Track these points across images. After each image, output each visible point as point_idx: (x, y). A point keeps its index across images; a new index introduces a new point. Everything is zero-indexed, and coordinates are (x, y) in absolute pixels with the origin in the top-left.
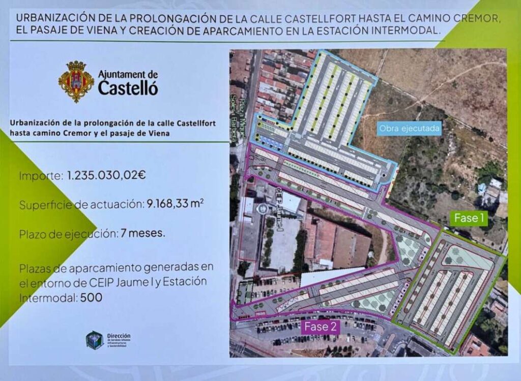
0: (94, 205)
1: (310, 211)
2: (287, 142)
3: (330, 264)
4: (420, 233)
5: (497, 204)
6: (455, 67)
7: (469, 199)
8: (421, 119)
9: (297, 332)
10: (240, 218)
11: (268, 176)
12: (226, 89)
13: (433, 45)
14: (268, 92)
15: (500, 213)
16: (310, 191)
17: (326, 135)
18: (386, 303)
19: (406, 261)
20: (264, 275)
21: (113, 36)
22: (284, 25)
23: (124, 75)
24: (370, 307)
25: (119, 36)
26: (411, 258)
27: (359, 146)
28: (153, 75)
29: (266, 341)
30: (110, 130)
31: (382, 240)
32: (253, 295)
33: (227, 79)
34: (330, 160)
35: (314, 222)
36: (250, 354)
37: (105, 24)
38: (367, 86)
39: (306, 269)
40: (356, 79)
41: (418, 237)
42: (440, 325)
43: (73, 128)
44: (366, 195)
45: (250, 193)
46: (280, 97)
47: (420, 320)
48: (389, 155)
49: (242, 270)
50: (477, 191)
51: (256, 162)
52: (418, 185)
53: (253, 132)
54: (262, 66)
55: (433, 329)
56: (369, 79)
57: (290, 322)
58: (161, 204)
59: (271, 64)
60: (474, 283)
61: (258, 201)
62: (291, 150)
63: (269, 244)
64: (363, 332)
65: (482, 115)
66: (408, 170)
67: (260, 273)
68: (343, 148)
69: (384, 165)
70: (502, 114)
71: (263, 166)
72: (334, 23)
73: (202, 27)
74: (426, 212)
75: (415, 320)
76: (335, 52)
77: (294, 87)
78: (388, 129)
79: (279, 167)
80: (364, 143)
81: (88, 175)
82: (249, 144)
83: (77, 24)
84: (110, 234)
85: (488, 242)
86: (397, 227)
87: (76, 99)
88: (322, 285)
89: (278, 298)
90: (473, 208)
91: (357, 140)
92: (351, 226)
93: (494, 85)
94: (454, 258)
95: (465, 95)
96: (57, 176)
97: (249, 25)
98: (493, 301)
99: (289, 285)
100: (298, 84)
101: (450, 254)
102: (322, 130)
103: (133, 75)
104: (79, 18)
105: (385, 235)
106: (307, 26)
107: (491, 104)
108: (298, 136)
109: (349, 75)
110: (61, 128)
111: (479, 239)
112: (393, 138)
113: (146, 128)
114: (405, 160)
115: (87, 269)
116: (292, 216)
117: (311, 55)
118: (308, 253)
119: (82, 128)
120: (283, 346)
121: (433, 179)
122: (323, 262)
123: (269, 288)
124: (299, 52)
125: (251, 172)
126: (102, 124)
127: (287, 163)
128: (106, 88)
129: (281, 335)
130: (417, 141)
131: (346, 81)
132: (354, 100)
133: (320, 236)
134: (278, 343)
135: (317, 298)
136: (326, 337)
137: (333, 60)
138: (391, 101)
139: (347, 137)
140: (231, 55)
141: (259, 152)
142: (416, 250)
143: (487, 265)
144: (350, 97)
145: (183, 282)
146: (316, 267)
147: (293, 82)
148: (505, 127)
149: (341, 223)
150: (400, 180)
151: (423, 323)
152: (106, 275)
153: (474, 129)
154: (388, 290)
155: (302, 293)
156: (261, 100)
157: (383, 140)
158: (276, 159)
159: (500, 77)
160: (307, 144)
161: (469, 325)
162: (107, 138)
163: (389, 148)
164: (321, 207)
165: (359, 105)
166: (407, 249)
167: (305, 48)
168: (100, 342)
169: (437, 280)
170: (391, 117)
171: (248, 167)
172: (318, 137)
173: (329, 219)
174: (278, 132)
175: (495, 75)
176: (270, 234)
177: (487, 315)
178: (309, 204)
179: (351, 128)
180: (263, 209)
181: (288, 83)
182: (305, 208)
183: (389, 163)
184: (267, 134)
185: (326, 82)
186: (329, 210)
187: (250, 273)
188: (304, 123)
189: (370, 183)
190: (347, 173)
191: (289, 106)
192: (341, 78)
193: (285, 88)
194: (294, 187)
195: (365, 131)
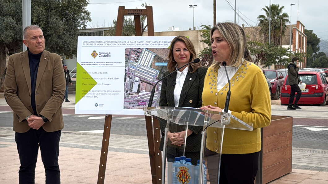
0: (97, 79)
1: (141, 80)
2: (137, 67)
3: (145, 91)
8: (164, 62)
9: (137, 104)
10: (127, 81)
11: (133, 73)
12: (124, 56)
13: (167, 48)
14: (133, 57)
16: (141, 76)
17: (145, 65)
18: (156, 99)
20: (131, 93)
21: (102, 46)
22: (137, 43)
23: (104, 53)
25: (103, 46)
27: (152, 68)
28: (110, 53)
29: (131, 106)
30: (101, 64)
32: (128, 97)
33: (125, 54)
34: (145, 70)
35: (142, 83)
36: (128, 108)
37: (101, 43)
38: (153, 56)
39: (140, 92)
40: (151, 54)
43: (93, 64)
44: (153, 77)
45: (129, 77)
46: (135, 57)
48: (158, 69)
53: (130, 64)
54: (132, 51)
56: (154, 54)
57: (136, 102)
58: (111, 79)
59: (134, 51)
61: (130, 78)
62: (137, 68)
63: (132, 87)
67: (130, 93)
68: (148, 68)
69: (156, 71)
71: (131, 71)
72: (147, 43)
73: (120, 44)
76: (147, 49)
77: (139, 56)
78: (157, 64)
79: (135, 71)
80: (153, 67)
81: (96, 73)
82: (129, 67)
83: (95, 43)
84: (100, 84)
87: (94, 58)
88: (143, 95)
89: (134, 98)
91: (151, 66)
92: (149, 83)
96: (90, 73)
97: (129, 43)
99: (136, 95)
100: (140, 55)
102: (144, 64)
103: (106, 53)
104: (95, 42)
106: (141, 43)
108: (139, 65)
109: (150, 53)
110: (91, 64)
112: (158, 66)
113: (108, 64)
114: (161, 71)
115: (95, 91)
116: (137, 81)
117: (142, 49)
118: (140, 89)
119: (95, 64)
120: (134, 107)
122: (143, 90)
123: (132, 95)
125: (129, 72)
126: (99, 63)
127: (137, 71)
128: (100, 56)
129: (134, 105)
130: (163, 67)
131: (149, 54)
132: (151, 58)
133: (143, 85)
134: (133, 106)
135: (142, 98)
136: (143, 105)
137: (146, 50)
138: (158, 58)
139: (149, 66)
140: (126, 49)
141: (131, 68)
145: (114, 94)
146: (142, 91)
147: (138, 55)
149: (147, 83)
150: (160, 74)
152: (99, 92)
154: (156, 96)
155: (139, 97)
156: (131, 58)
157: (156, 66)
158: (134, 70)
160: (141, 67)
162: (100, 65)
163: (158, 68)
164: (143, 80)
165: (152, 59)
167: (141, 48)
168: (97, 105)
170: (158, 62)
172: (143, 66)
173: (145, 82)
174: (135, 64)
176: (133, 85)
178: (141, 79)
179: (150, 64)
180: (131, 80)
181: (137, 55)
182: (140, 80)
183: (158, 71)
184: (133, 65)
185: (145, 54)
186: (145, 80)
187: (128, 92)
188: (140, 63)
189: (153, 75)
190: (149, 73)
191: (137, 59)
192: (148, 54)
193: (136, 56)
194: (138, 76)
195: (153, 64)
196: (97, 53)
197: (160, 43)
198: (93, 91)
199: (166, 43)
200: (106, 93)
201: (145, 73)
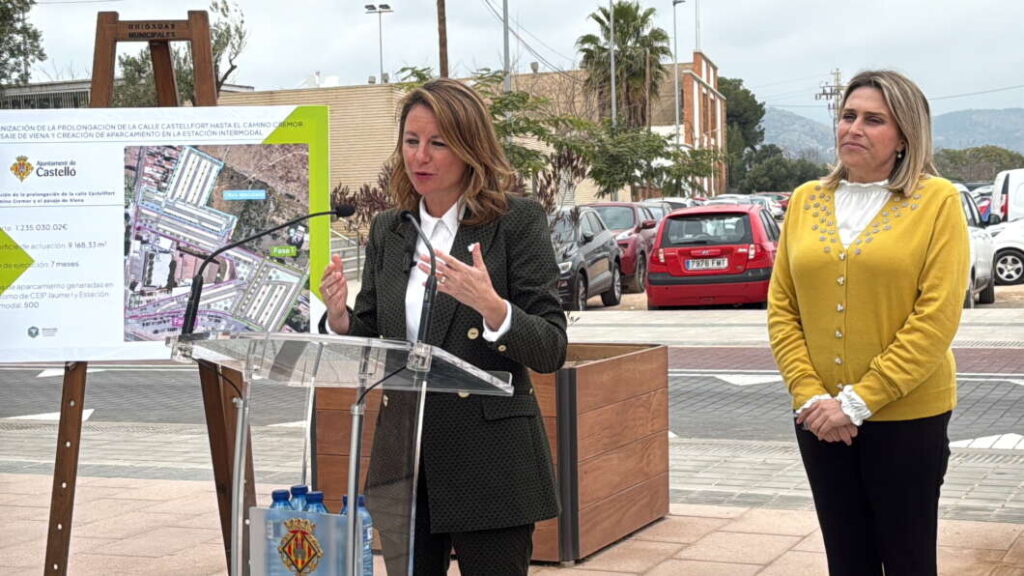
0: (33, 247)
1: (179, 248)
2: (163, 205)
4: (251, 260)
5: (302, 241)
6: (274, 155)
7: (284, 239)
8: (252, 189)
9: (169, 325)
10: (131, 254)
11: (150, 227)
12: (122, 171)
13: (260, 142)
14: (151, 173)
15: (304, 247)
16: (178, 236)
17: (189, 200)
18: (229, 305)
19: (242, 279)
20: (148, 290)
21: (46, 140)
22: (161, 130)
23: (54, 164)
24: (217, 308)
25: (51, 139)
26: (245, 277)
27: (212, 207)
28: (72, 163)
29: (148, 331)
30: (44, 198)
31: (226, 266)
32: (138, 302)
33: (123, 164)
34: (192, 215)
35: (181, 255)
36: (137, 338)
37: (41, 132)
38: (216, 169)
39: (175, 285)
40: (209, 164)
41: (250, 263)
42: (264, 319)
43: (20, 198)
44: (216, 238)
45: (138, 238)
46: (158, 176)
47: (251, 316)
48: (231, 211)
49: (133, 286)
50: (289, 233)
51: (143, 218)
52: (250, 231)
53: (141, 198)
54: (146, 156)
55: (260, 321)
56: (217, 164)
57: (165, 319)
58: (78, 246)
59: (152, 155)
60: (287, 292)
61: (144, 242)
62: (166, 210)
63: (151, 270)
64: (213, 324)
65: (292, 185)
66: (244, 221)
67: (145, 289)
68: (201, 208)
69: (227, 218)
70: (306, 185)
71: (147, 221)
72: (194, 129)
73: (106, 132)
74: (255, 247)
75: (248, 315)
76: (195, 147)
77: (168, 170)
78: (230, 195)
79: (157, 220)
80: (215, 204)
81: (29, 228)
82: (138, 207)
83: (23, 132)
84: (43, 265)
85: (296, 266)
86: (236, 258)
87: (22, 179)
89: (157, 304)
90: (286, 244)
91: (209, 203)
93: (300, 166)
94: (274, 276)
95: (281, 173)
96: (9, 229)
97: (137, 130)
98: (299, 303)
99: (164, 296)
100: (169, 167)
101: (271, 274)
103: (59, 164)
104: (24, 128)
105: (228, 263)
106: (176, 130)
107: (298, 178)
108: (171, 201)
109: (204, 162)
110: (11, 198)
111: (290, 264)
112: (233, 201)
113: (68, 198)
114: (242, 215)
115: (29, 287)
116: (166, 252)
117: (180, 149)
118: (177, 275)
119: (25, 198)
120: (160, 334)
121: (260, 226)
122: (187, 280)
123: (150, 298)
124: (171, 147)
125: (138, 224)
126: (39, 195)
127: (163, 218)
128: (41, 172)
129: (159, 327)
130: (249, 203)
131: (202, 165)
132: (208, 176)
133: (185, 264)
134: (156, 332)
137: (193, 152)
138: (232, 177)
139: (203, 201)
140: (125, 150)
141: (144, 211)
142: (248, 272)
143: (295, 280)
144: (205, 174)
145: (92, 295)
146: (182, 284)
147: (167, 166)
148: (307, 192)
149: (199, 256)
150: (238, 228)
151: (253, 318)
152: (42, 290)
153: (287, 195)
154: (230, 298)
155: (173, 301)
156: (145, 178)
157: (227, 202)
158: (155, 215)
159: (304, 161)
160: (177, 206)
161: (284, 319)
162: (42, 204)
163: (231, 207)
164: (185, 245)
165: (211, 180)
166: (243, 271)
167: (175, 145)
168: (37, 333)
169: (262, 290)
170: (232, 188)
171: (136, 221)
172: (184, 201)
173: (191, 253)
174: (157, 198)
175: (301, 160)
176: (151, 264)
177: (296, 312)
178: (178, 243)
179: (206, 195)
180: (147, 248)
181: (163, 167)
182: (175, 246)
183: (231, 217)
184: (149, 199)
185: (189, 166)
186: (191, 248)
187: (138, 288)
188: (174, 193)
189: (219, 230)
190: (204, 224)
191: (165, 181)
192: (199, 163)
193: (161, 170)
194: (168, 233)
195: (215, 196)
196: (29, 164)
197: (238, 129)
198: (20, 288)
199: (255, 129)
200: (65, 291)
201: (190, 223)
